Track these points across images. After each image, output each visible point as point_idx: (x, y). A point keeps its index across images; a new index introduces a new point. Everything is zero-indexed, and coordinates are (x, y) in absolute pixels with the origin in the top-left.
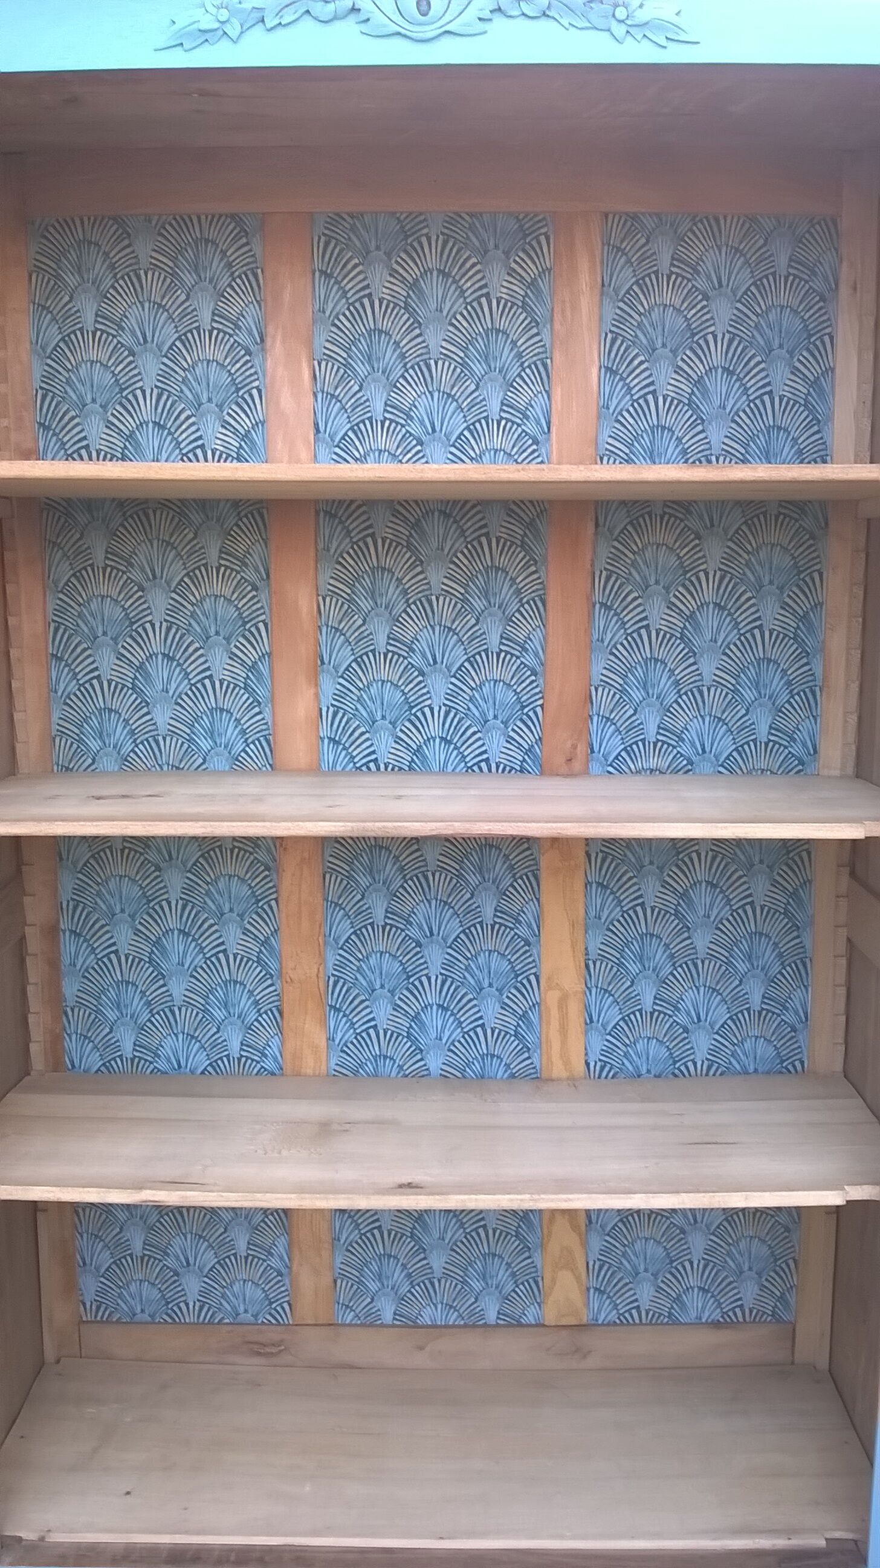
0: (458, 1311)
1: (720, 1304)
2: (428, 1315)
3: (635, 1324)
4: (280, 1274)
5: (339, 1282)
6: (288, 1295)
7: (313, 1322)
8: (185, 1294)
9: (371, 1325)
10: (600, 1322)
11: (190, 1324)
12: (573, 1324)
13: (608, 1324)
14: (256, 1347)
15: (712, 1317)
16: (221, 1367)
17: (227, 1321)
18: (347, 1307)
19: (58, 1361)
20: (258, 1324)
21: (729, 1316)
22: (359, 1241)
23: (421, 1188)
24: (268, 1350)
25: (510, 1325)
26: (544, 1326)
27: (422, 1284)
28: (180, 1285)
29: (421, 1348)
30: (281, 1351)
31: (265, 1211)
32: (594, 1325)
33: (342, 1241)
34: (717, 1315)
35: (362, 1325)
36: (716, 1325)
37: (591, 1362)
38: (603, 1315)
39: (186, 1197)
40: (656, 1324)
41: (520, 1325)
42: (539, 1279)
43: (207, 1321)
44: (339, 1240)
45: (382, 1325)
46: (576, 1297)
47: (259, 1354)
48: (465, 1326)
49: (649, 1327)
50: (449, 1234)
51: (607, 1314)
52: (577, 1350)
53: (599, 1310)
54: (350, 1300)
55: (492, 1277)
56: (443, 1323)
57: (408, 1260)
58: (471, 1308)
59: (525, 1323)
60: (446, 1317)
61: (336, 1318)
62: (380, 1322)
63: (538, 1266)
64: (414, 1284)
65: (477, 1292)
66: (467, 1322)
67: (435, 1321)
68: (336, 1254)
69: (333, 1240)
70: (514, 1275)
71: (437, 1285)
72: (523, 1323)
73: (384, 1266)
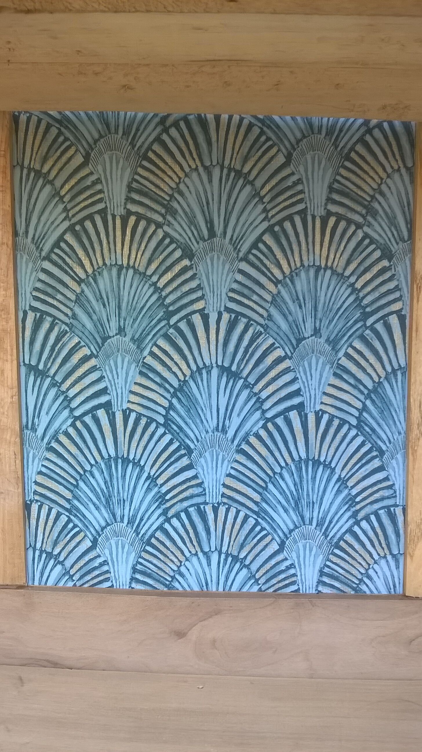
0: (248, 567)
5: (35, 507)
9: (93, 590)
18: (50, 555)
22: (71, 431)
25: (342, 595)
26: (404, 597)
27: (183, 515)
29: (180, 635)
33: (40, 432)
35: (76, 591)
41: (360, 595)
42: (399, 511)
44: (34, 429)
45: (112, 591)
48: (261, 596)
50: (236, 421)
54: (55, 543)
55: (311, 504)
56: (221, 589)
57: (159, 468)
58: (273, 562)
59: (368, 592)
60: (227, 578)
61: (31, 575)
62: (108, 584)
63: (397, 487)
64: (170, 513)
65: (284, 533)
66: (263, 588)
67: (207, 584)
68: (28, 456)
69: (22, 430)
70: (351, 501)
71: (211, 516)
72: (365, 592)
73: (115, 481)
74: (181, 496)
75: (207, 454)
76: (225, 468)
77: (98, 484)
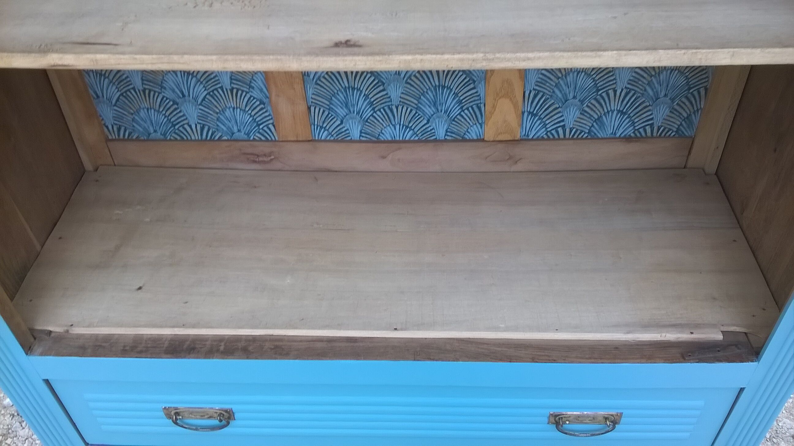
0: (413, 130)
1: (634, 123)
2: (388, 134)
3: (559, 139)
4: (262, 103)
5: (312, 109)
6: (272, 119)
7: (295, 139)
8: (186, 119)
9: (342, 141)
10: (530, 137)
11: (195, 140)
12: (508, 139)
13: (538, 139)
14: (252, 158)
15: (626, 133)
16: (225, 172)
17: (225, 138)
18: (321, 127)
19: (96, 170)
20: (249, 140)
21: (640, 133)
22: (327, 76)
23: (360, 46)
24: (261, 159)
25: (455, 141)
26: (483, 140)
27: (382, 110)
28: (180, 112)
29: (384, 157)
30: (272, 160)
31: (188, 74)
32: (525, 140)
34: (630, 131)
35: (335, 141)
36: (628, 139)
37: (519, 167)
38: (533, 132)
39: (96, 60)
40: (577, 138)
41: (464, 140)
42: (482, 105)
43: (209, 138)
44: (309, 76)
45: (351, 141)
46: (512, 119)
47: (255, 162)
48: (419, 141)
49: (571, 142)
51: (538, 131)
52: (511, 158)
53: (531, 129)
54: (324, 122)
55: (441, 104)
56: (401, 139)
57: (369, 91)
58: (424, 128)
59: (468, 138)
60: (403, 135)
61: (314, 135)
62: (350, 138)
63: (481, 95)
64: (376, 110)
65: (429, 116)
66: (420, 138)
67: (395, 137)
68: (307, 87)
69: (303, 76)
70: (460, 102)
71: (395, 110)
72: (466, 138)
73: (349, 96)
74: (380, 103)
75: (392, 85)
76: (400, 90)
77: (341, 98)
